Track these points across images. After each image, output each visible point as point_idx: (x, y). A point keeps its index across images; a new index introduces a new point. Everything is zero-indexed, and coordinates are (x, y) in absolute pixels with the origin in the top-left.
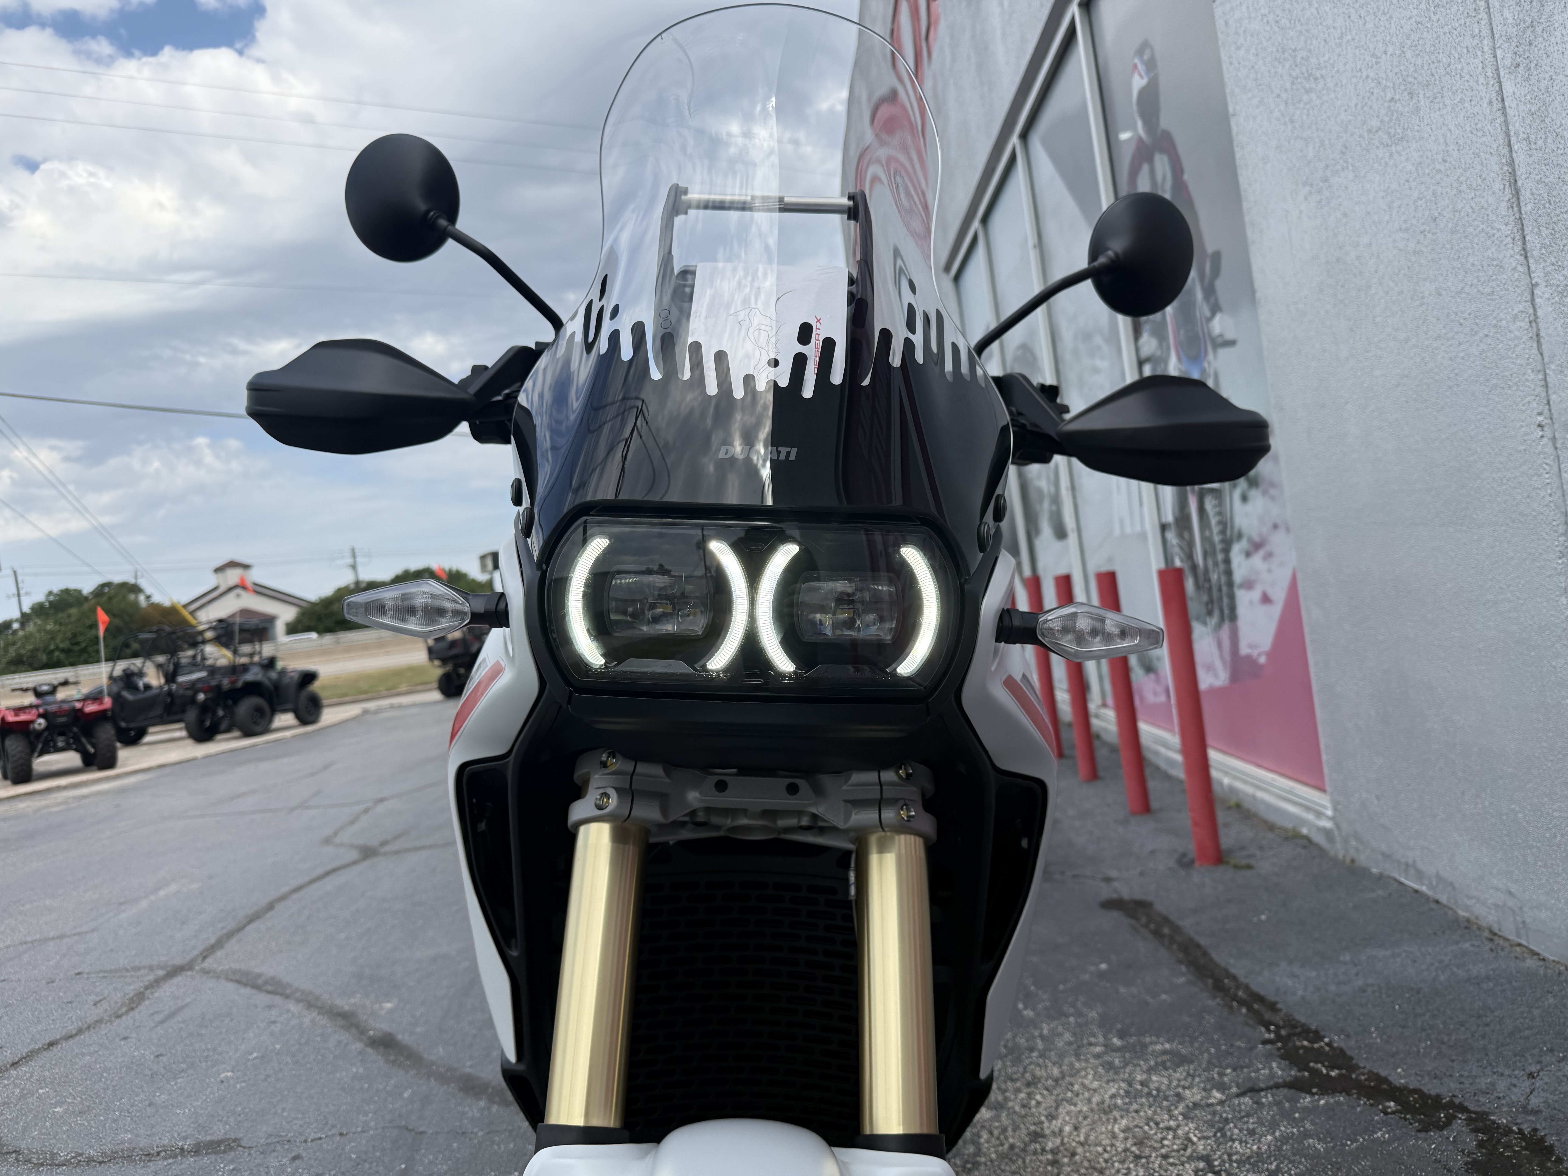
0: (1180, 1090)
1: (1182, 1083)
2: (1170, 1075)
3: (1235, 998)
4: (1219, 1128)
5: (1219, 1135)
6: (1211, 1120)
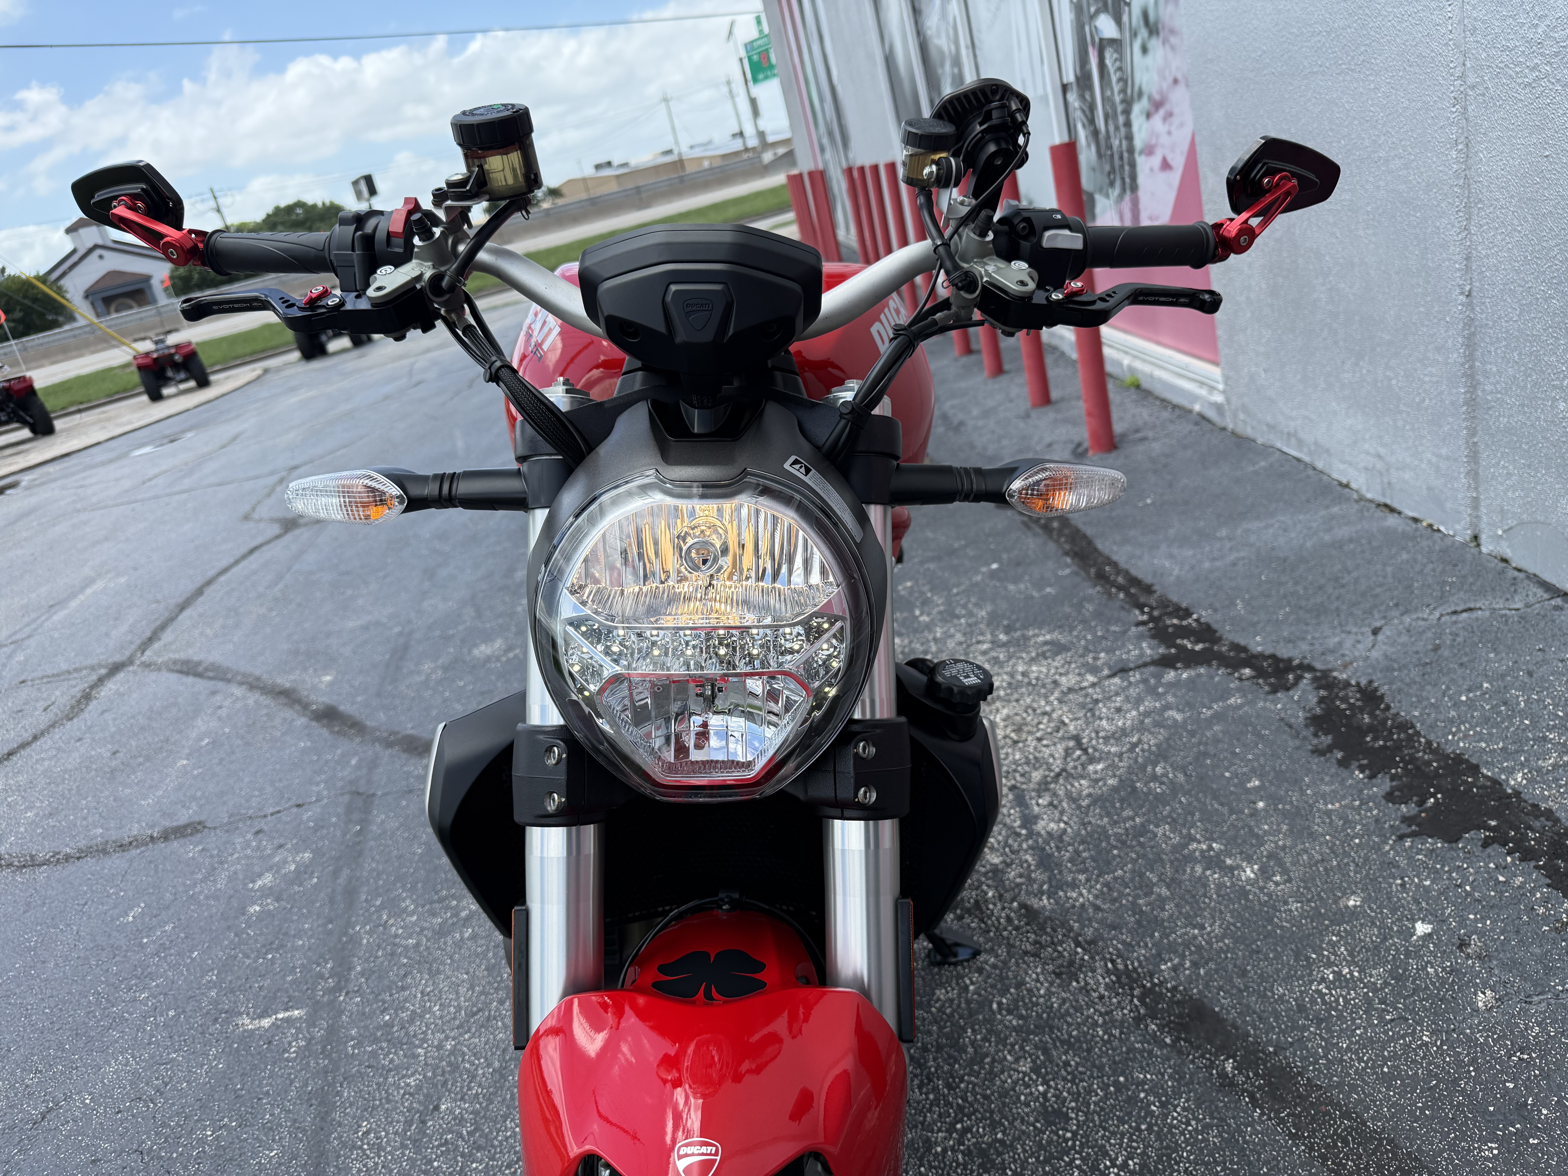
0: (1057, 677)
1: (1060, 670)
2: (1048, 664)
3: (1113, 584)
4: (1090, 709)
5: (1089, 714)
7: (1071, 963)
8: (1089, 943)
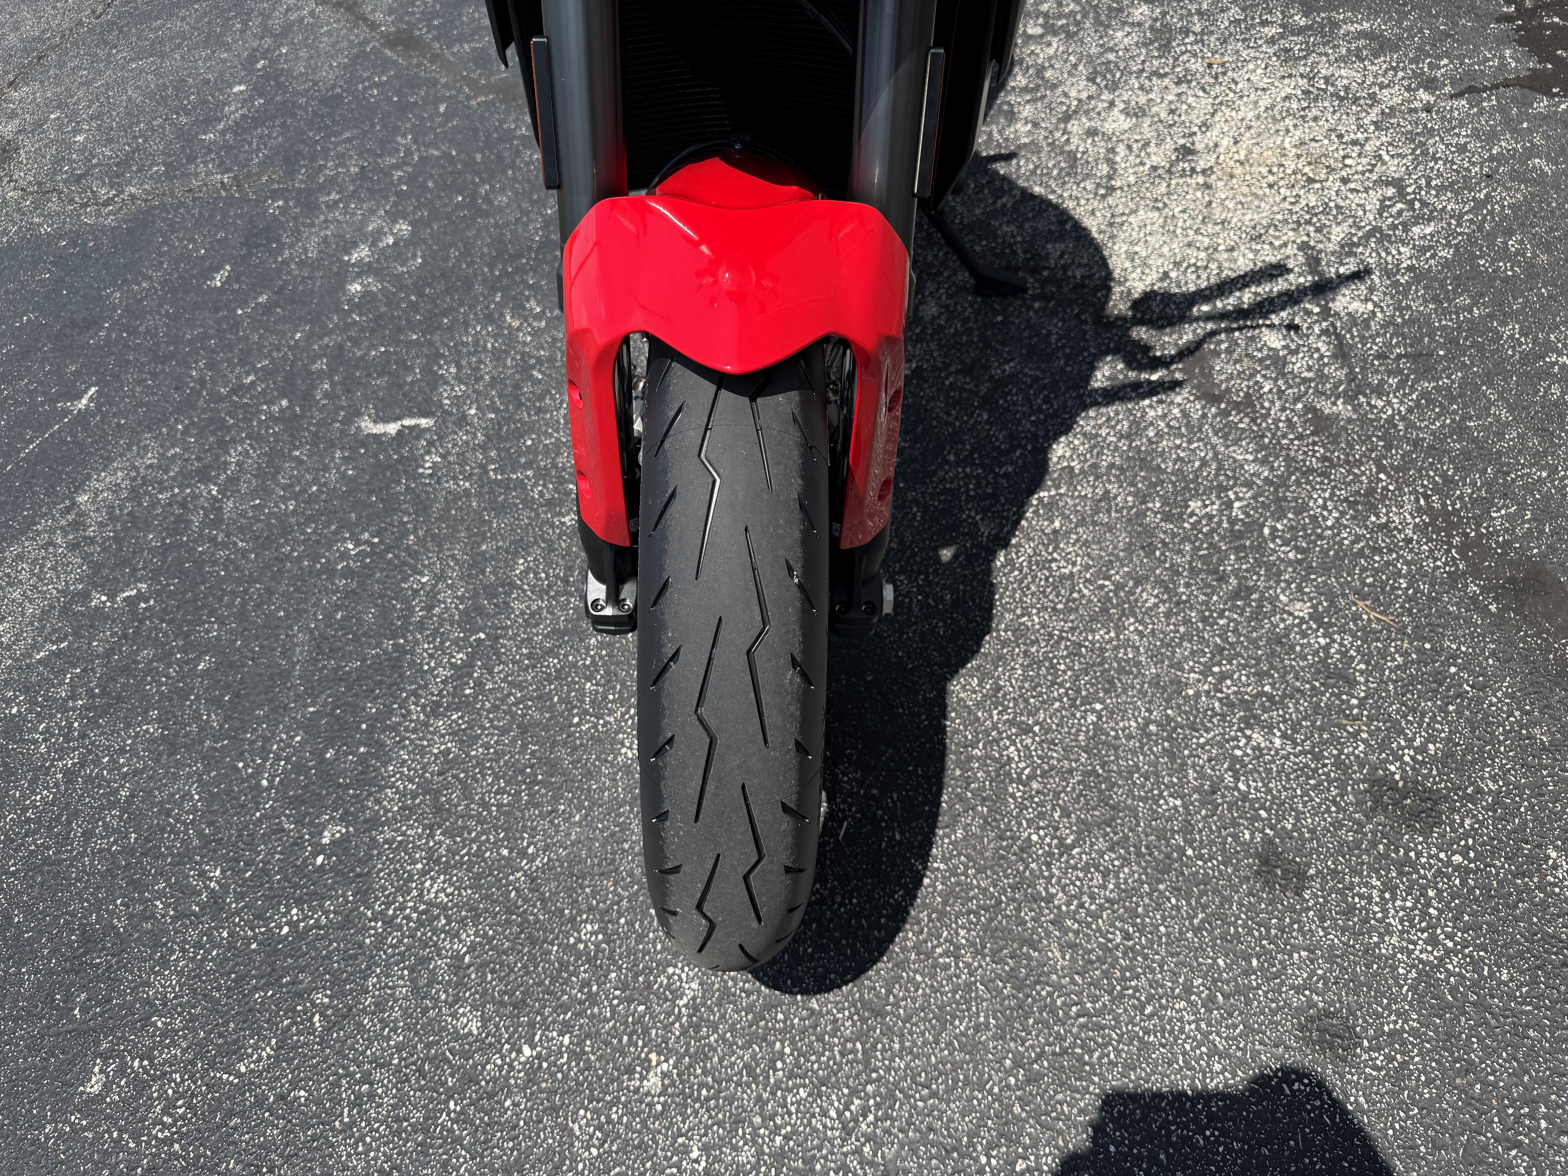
0: (1376, 89)
1: (1380, 79)
2: (1365, 68)
4: (1420, 142)
5: (1418, 151)
6: (1410, 132)
7: (1370, 492)
8: (1399, 469)
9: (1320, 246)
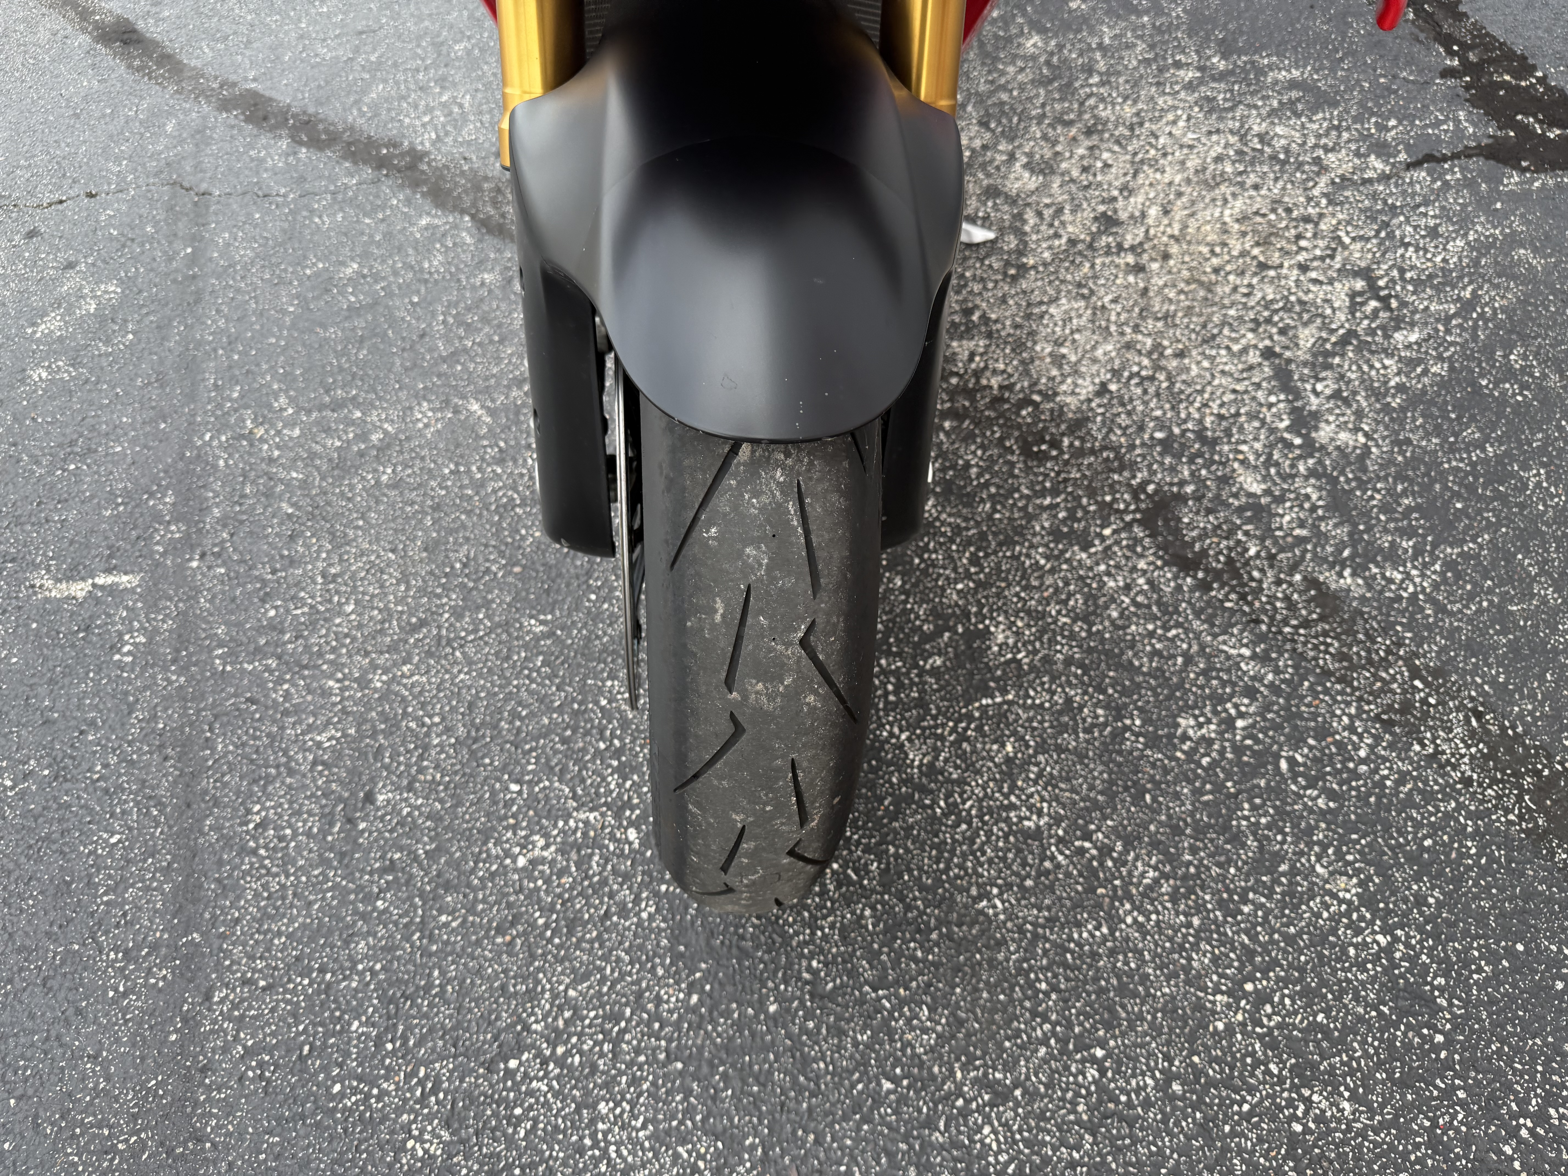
0: (1320, 152)
1: (1324, 141)
2: (1303, 126)
4: (1385, 223)
6: (1369, 209)
7: (1406, 707)
8: (1437, 673)
9: (1288, 354)
